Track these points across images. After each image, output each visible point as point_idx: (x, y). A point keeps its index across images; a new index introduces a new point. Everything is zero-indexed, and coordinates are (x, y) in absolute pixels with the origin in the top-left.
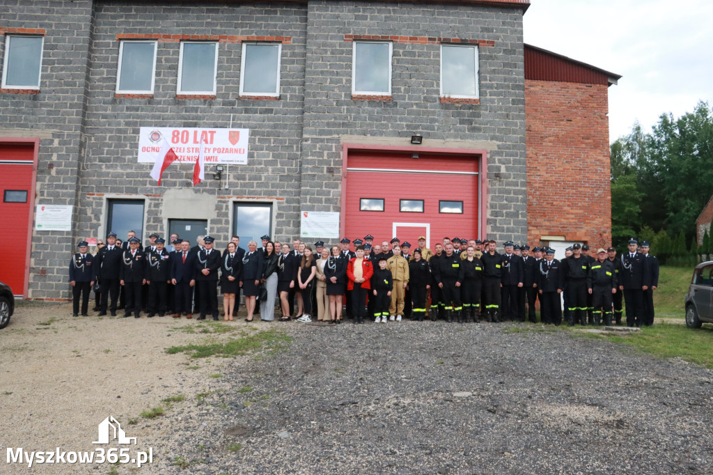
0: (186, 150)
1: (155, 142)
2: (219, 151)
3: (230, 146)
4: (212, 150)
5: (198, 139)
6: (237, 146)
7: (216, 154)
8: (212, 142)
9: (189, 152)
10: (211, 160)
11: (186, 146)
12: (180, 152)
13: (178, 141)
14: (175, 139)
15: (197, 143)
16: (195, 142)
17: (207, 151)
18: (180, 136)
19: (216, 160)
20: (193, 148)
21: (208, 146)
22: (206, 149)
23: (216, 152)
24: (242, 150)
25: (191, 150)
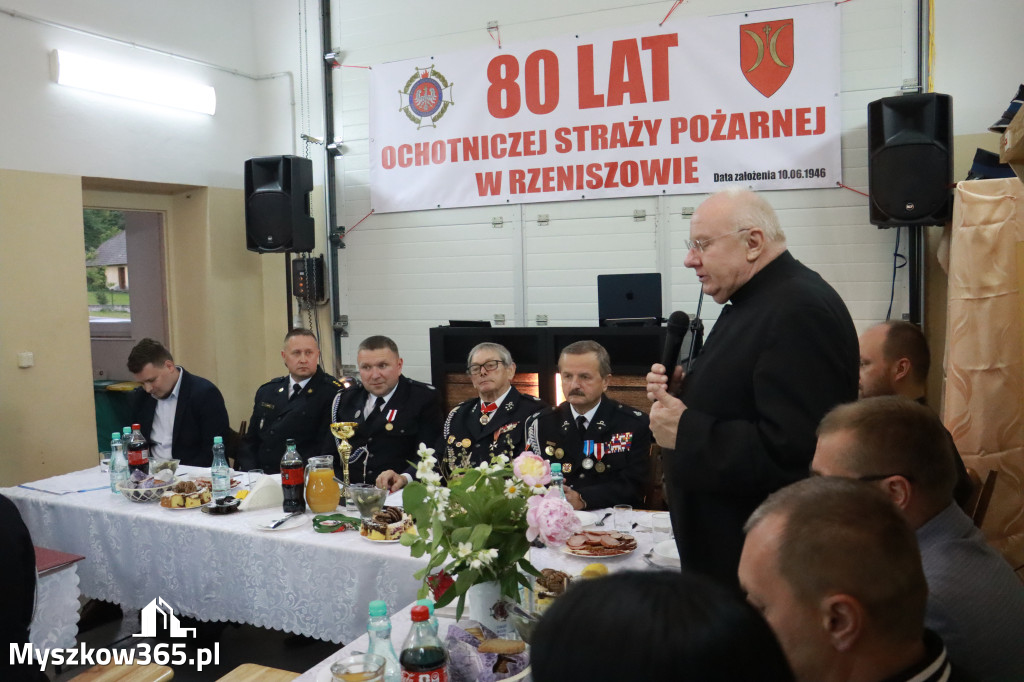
0: (552, 142)
1: (427, 120)
2: (698, 128)
3: (750, 100)
4: (664, 133)
5: (601, 86)
6: (784, 99)
7: (686, 147)
8: (662, 93)
9: (564, 147)
10: (663, 181)
11: (550, 122)
12: (528, 152)
13: (512, 109)
14: (504, 93)
15: (597, 102)
16: (588, 99)
17: (644, 136)
18: (521, 81)
19: (690, 179)
20: (581, 130)
21: (649, 110)
22: (637, 125)
23: (685, 136)
24: (812, 116)
25: (573, 137)
